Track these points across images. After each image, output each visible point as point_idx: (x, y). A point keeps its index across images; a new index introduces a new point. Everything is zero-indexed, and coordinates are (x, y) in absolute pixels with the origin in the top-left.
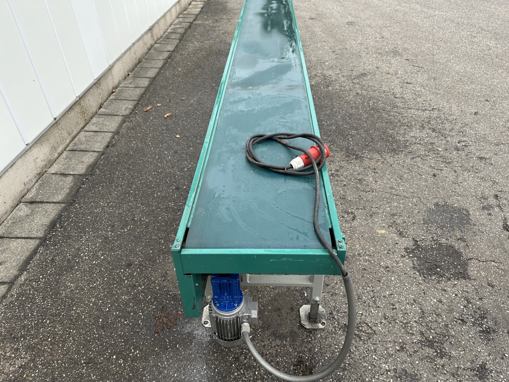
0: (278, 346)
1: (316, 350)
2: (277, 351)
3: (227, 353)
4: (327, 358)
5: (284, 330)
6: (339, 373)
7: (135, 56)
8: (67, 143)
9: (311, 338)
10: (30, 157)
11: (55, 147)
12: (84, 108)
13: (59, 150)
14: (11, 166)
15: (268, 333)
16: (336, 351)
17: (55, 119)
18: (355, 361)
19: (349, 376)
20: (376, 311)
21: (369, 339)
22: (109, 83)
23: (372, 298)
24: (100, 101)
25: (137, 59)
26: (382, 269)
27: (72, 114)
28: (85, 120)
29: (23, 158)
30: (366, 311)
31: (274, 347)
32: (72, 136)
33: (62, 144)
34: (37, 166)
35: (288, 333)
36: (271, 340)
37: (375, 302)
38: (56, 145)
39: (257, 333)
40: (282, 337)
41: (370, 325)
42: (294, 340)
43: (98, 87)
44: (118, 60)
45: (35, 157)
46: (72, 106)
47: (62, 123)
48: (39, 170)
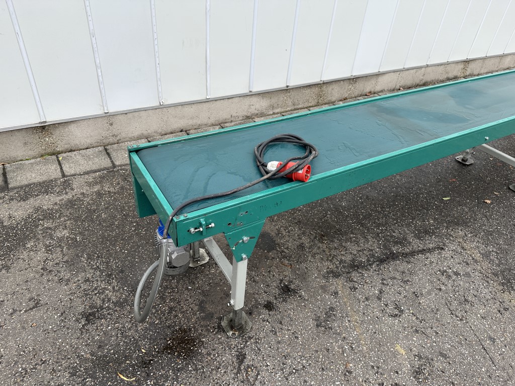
0: (192, 309)
1: (204, 340)
2: (187, 310)
3: (168, 280)
4: (200, 351)
5: (210, 308)
6: (190, 366)
7: (422, 78)
8: (287, 110)
9: (213, 331)
10: (247, 101)
11: (273, 107)
12: (324, 92)
13: (276, 111)
14: (228, 98)
15: (201, 298)
16: (212, 356)
17: (287, 86)
18: (209, 376)
19: (191, 377)
20: (280, 379)
21: (242, 382)
22: (368, 87)
23: (294, 369)
24: (346, 95)
25: (424, 81)
26: (342, 367)
27: (308, 91)
28: (318, 102)
29: (241, 98)
30: (273, 369)
31: (190, 307)
32: (295, 107)
33: (281, 108)
34: (250, 110)
35: (208, 312)
36: (195, 302)
37: (291, 373)
38: (275, 105)
39: (196, 290)
40: (202, 308)
41: (259, 377)
42: (203, 319)
43: (352, 84)
44: (394, 71)
45: (252, 104)
46: (312, 85)
47: (293, 93)
48: (249, 114)
